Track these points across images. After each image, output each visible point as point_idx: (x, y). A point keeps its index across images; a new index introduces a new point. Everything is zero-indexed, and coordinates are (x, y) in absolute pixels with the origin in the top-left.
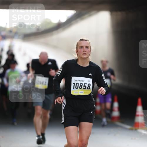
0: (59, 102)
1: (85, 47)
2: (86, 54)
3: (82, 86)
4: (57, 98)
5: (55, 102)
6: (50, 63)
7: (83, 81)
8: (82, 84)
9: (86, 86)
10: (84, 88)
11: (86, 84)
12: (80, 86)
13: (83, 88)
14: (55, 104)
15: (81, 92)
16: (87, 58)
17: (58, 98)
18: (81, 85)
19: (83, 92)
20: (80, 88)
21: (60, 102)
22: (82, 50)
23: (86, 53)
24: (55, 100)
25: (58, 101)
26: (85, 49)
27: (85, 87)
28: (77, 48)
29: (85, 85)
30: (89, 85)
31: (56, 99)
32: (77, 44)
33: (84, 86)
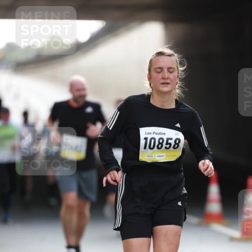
0: (112, 182)
1: (166, 70)
2: (168, 84)
3: (162, 144)
4: (108, 173)
5: (104, 182)
6: (89, 110)
7: (164, 134)
8: (163, 139)
9: (170, 144)
10: (166, 148)
11: (171, 139)
12: (159, 143)
13: (164, 147)
14: (104, 185)
15: (160, 155)
16: (171, 91)
17: (111, 172)
18: (161, 141)
19: (164, 154)
20: (158, 148)
21: (115, 181)
22: (160, 75)
23: (168, 81)
24: (105, 179)
25: (109, 179)
26: (167, 74)
27: (168, 146)
28: (150, 70)
29: (170, 141)
30: (177, 141)
31: (106, 176)
32: (151, 61)
33: (167, 143)
